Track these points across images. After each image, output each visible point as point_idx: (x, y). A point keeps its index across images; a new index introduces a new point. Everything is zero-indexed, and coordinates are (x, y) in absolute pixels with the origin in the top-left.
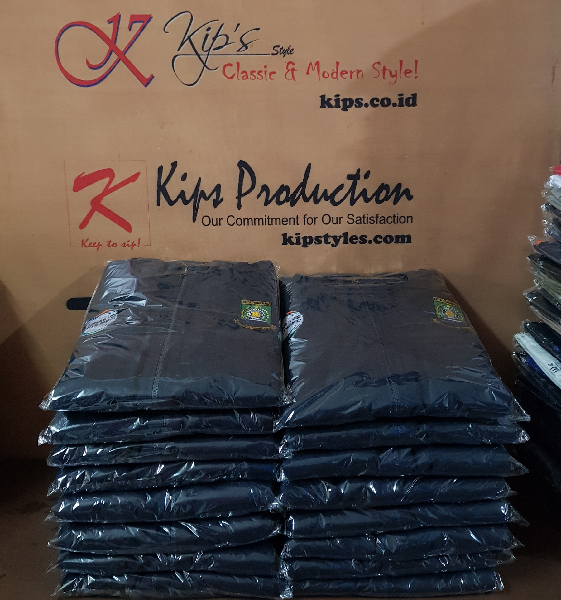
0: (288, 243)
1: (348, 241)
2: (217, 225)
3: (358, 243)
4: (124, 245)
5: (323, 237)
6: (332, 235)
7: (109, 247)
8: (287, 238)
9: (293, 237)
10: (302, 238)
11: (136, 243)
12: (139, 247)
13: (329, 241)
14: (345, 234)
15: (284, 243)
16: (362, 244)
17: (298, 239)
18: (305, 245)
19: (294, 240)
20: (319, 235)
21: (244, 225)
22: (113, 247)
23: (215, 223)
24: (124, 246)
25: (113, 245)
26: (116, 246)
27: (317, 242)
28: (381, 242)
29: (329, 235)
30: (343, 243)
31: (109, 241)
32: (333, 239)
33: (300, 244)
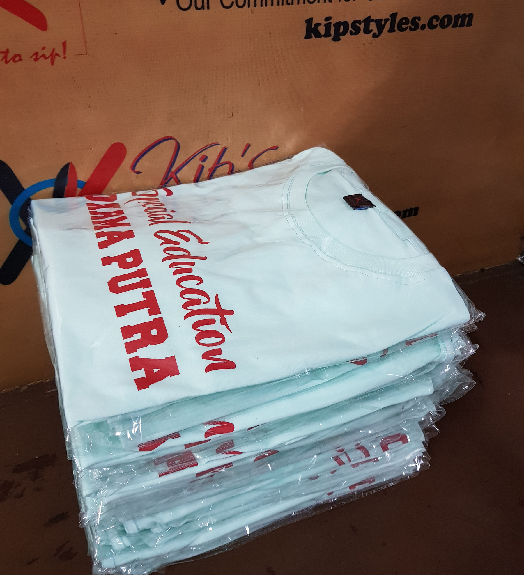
0: (312, 35)
1: (396, 28)
2: (203, 8)
3: (408, 29)
4: (36, 57)
5: (363, 21)
6: (375, 19)
7: (7, 62)
8: (313, 26)
9: (320, 24)
10: (334, 25)
11: (59, 50)
12: (65, 58)
13: (370, 29)
14: (394, 16)
15: (308, 36)
16: (412, 31)
17: (328, 27)
18: (336, 38)
19: (322, 30)
20: (357, 19)
21: (249, 6)
22: (15, 61)
23: (199, 5)
24: (36, 60)
25: (13, 59)
26: (20, 60)
27: (353, 31)
28: (436, 26)
29: (372, 18)
30: (389, 31)
31: (5, 50)
32: (376, 24)
33: (330, 35)
